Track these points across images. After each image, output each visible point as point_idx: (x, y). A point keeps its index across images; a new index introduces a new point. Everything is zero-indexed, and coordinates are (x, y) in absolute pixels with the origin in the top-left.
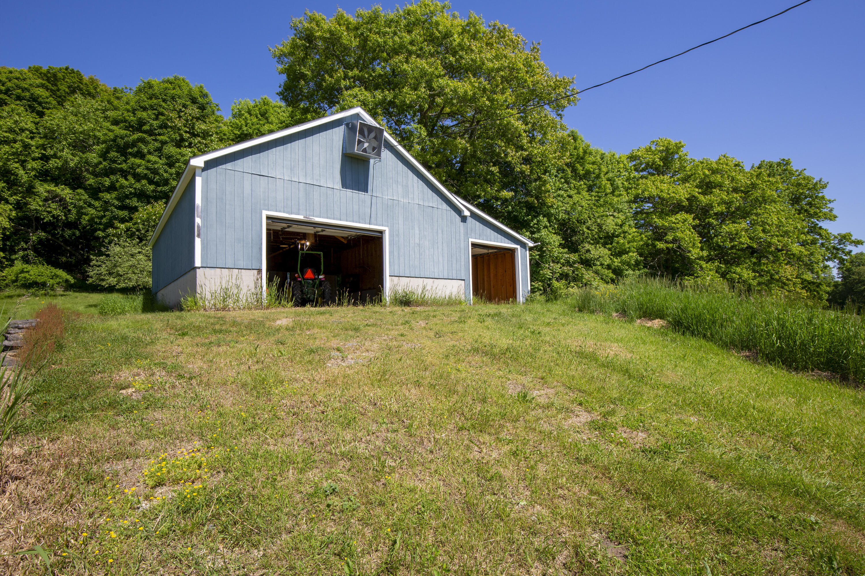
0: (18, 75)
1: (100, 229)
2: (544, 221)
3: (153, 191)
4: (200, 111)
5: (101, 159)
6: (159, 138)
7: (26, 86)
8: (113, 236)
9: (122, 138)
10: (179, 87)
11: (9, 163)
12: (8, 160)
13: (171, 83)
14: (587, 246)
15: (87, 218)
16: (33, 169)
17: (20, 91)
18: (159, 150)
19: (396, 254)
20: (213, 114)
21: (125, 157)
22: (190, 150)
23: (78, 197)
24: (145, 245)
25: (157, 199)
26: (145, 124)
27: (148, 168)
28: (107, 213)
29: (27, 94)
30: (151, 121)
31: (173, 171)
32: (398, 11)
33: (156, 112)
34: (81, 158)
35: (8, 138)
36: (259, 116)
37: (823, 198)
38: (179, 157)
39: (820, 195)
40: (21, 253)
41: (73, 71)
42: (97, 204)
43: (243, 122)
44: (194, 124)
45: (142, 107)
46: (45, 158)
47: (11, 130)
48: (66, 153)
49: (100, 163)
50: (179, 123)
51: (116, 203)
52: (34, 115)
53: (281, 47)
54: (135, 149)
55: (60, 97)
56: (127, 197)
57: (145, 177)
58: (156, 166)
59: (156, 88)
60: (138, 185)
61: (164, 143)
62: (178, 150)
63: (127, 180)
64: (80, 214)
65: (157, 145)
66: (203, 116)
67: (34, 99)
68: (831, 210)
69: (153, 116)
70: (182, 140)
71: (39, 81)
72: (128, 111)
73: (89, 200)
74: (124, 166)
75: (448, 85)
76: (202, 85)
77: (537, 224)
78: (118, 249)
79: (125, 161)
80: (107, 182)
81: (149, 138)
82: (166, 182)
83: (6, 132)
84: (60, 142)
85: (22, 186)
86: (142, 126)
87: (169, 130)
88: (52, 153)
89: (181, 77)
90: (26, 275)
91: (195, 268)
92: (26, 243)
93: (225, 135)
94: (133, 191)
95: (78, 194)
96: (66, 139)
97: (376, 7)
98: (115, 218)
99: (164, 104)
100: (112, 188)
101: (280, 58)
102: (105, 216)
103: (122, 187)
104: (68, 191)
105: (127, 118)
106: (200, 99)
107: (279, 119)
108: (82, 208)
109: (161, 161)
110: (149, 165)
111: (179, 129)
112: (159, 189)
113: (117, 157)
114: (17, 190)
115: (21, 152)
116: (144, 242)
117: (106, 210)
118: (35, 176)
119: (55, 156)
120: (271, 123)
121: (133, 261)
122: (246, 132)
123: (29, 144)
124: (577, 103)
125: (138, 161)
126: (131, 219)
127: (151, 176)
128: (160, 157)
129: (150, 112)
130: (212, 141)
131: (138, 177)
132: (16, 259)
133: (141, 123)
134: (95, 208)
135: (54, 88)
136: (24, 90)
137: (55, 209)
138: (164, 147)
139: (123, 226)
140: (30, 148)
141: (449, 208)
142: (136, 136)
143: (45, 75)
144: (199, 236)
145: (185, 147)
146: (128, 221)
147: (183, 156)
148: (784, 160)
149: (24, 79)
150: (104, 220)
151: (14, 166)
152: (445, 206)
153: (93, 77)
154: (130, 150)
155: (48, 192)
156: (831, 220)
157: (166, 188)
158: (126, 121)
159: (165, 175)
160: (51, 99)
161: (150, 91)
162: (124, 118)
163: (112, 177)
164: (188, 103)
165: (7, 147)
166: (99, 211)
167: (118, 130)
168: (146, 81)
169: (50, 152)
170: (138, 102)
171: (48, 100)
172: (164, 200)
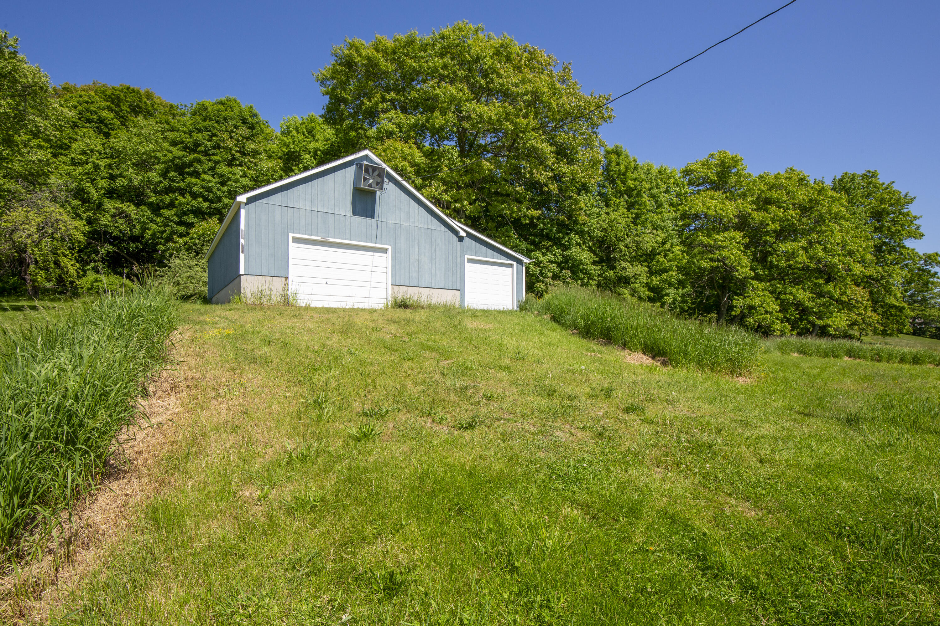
0: (87, 99)
1: (161, 244)
2: (576, 238)
3: (207, 208)
4: (250, 131)
5: (161, 179)
6: (213, 158)
7: (94, 109)
8: (172, 249)
9: (180, 159)
10: (231, 108)
11: (82, 183)
12: (81, 180)
13: (223, 104)
14: (623, 264)
15: (150, 232)
16: (102, 188)
17: (89, 114)
18: (212, 169)
19: (397, 267)
20: (263, 132)
21: (183, 176)
22: (240, 168)
23: (141, 213)
24: (201, 258)
25: (211, 215)
26: (200, 145)
27: (203, 187)
28: (167, 228)
29: (95, 117)
30: (206, 143)
31: (225, 189)
32: (434, 34)
33: (209, 133)
34: (144, 177)
35: (81, 159)
36: (306, 133)
37: (908, 214)
38: (230, 175)
39: (905, 211)
40: (92, 264)
41: (133, 91)
42: (158, 220)
43: (291, 140)
44: (244, 144)
45: (197, 129)
46: (113, 178)
47: (84, 153)
48: (131, 173)
49: (161, 182)
50: (230, 144)
51: (176, 218)
52: (102, 136)
53: (324, 72)
54: (192, 169)
55: (122, 117)
56: (185, 213)
57: (201, 195)
58: (210, 185)
59: (210, 110)
60: (194, 203)
61: (217, 163)
62: (230, 169)
63: (185, 198)
64: (144, 229)
65: (211, 164)
66: (253, 135)
67: (101, 121)
68: (918, 228)
69: (207, 138)
70: (234, 159)
71: (105, 104)
72: (185, 133)
73: (151, 216)
74: (182, 185)
75: (474, 110)
76: (252, 105)
77: (568, 241)
78: (178, 261)
79: (183, 180)
80: (167, 199)
81: (203, 159)
82: (219, 200)
83: (80, 154)
84: (126, 162)
85: (93, 203)
86: (198, 147)
87: (222, 150)
88: (119, 172)
89: (232, 97)
90: (100, 283)
91: (240, 276)
92: (97, 255)
93: (273, 152)
94: (190, 208)
95: (142, 211)
96: (130, 160)
97: (413, 32)
98: (173, 233)
99: (216, 125)
100: (171, 205)
101: (323, 81)
102: (165, 231)
103: (180, 204)
104: (132, 207)
105: (184, 140)
106: (250, 120)
107: (324, 136)
108: (145, 223)
109: (214, 180)
110: (204, 183)
111: (231, 149)
112: (213, 206)
113: (176, 177)
114: (89, 207)
115: (92, 172)
116: (200, 255)
117: (166, 226)
118: (104, 194)
119: (121, 175)
120: (317, 141)
121: (191, 273)
122: (293, 150)
123: (98, 165)
124: (613, 120)
125: (194, 180)
126: (188, 234)
127: (205, 194)
128: (213, 176)
129: (204, 134)
130: (260, 160)
131: (194, 196)
132: (88, 270)
133: (197, 144)
134: (157, 224)
135: (117, 109)
136: (93, 113)
137: (122, 224)
138: (218, 167)
139: (181, 241)
140: (100, 169)
141: (446, 230)
142: (192, 157)
143: (110, 97)
144: (243, 252)
145: (236, 165)
146: (185, 237)
147: (234, 174)
148: (869, 172)
149: (93, 103)
150: (165, 235)
151: (87, 185)
152: (443, 228)
153: (149, 90)
154: (187, 170)
155: (116, 208)
156: (916, 238)
157: (219, 205)
158: (182, 142)
159: (218, 193)
160: (115, 120)
161: (205, 113)
162: (182, 139)
163: (171, 195)
164: (238, 124)
165: (81, 168)
166: (160, 226)
167: (177, 151)
168: (201, 103)
169: (116, 172)
170: (194, 124)
171: (113, 122)
172: (217, 216)
